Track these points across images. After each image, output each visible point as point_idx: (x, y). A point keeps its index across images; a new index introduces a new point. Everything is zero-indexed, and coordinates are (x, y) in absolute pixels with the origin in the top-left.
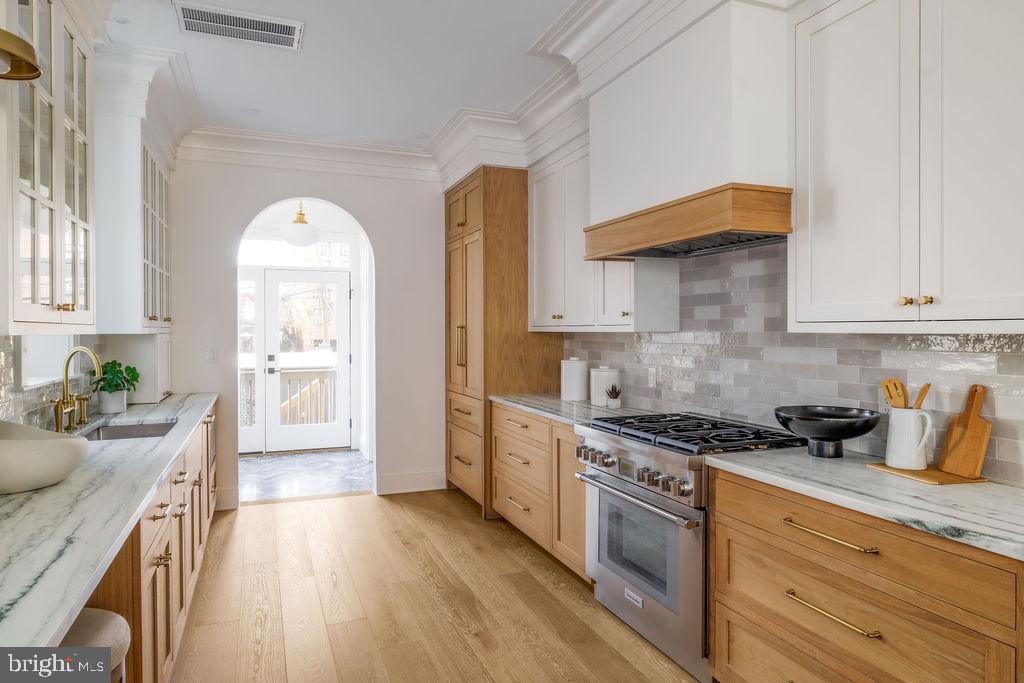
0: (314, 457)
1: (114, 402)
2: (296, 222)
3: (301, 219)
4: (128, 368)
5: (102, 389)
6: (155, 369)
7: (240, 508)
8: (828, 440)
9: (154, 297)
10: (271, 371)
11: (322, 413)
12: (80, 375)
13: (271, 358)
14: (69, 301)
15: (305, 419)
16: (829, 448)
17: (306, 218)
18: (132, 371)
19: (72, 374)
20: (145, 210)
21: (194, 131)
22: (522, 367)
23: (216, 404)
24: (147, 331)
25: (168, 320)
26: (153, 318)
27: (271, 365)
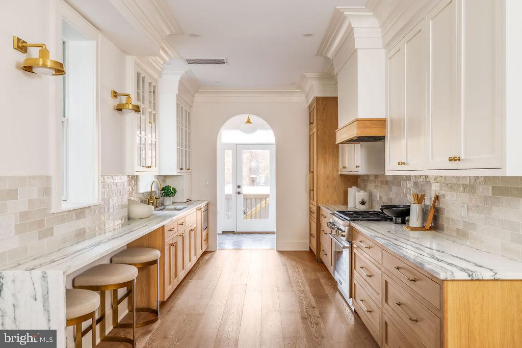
0: (257, 235)
1: (168, 201)
2: (246, 123)
3: (249, 121)
4: (173, 188)
5: (164, 196)
6: (183, 189)
7: (217, 250)
8: (399, 217)
9: (182, 161)
10: (239, 193)
11: (263, 214)
12: (156, 190)
13: (239, 187)
14: (150, 165)
15: (253, 216)
16: (399, 220)
17: (251, 121)
18: (174, 189)
19: (153, 189)
20: (178, 127)
21: (199, 90)
22: (336, 191)
23: (207, 205)
24: (179, 174)
25: (189, 169)
26: (182, 169)
27: (239, 190)
